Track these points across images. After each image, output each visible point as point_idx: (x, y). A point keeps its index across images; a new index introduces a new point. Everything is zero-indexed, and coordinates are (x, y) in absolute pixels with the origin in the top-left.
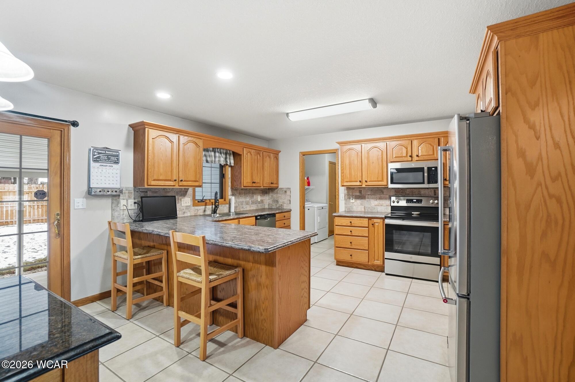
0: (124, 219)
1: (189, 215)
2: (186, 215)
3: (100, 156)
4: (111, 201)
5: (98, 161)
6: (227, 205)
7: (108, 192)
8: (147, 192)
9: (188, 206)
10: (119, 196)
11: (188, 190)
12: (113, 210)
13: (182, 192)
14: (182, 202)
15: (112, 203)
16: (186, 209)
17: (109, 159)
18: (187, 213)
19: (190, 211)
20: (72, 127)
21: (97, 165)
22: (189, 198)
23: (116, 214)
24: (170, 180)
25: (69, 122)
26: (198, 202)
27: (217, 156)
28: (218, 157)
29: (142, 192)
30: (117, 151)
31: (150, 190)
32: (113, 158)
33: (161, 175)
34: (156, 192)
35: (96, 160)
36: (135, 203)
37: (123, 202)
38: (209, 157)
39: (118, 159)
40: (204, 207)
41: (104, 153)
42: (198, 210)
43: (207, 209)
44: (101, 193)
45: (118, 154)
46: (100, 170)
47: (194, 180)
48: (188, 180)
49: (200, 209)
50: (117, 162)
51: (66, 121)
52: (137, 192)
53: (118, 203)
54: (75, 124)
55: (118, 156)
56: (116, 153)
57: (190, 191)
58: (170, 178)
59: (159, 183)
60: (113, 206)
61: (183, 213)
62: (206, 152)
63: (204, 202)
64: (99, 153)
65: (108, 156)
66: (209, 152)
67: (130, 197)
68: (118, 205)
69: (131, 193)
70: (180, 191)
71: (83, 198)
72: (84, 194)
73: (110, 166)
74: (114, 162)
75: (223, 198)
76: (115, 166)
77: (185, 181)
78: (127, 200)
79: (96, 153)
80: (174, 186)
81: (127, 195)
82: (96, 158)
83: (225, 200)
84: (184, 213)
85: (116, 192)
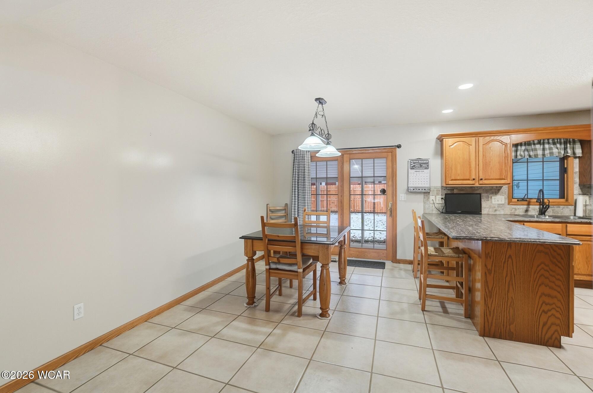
0: (433, 210)
1: (502, 213)
2: (498, 213)
3: (415, 165)
4: (423, 196)
5: (414, 168)
6: (570, 207)
7: (414, 189)
8: (453, 190)
9: (502, 204)
10: (429, 193)
11: (502, 188)
12: (424, 203)
13: (493, 191)
14: (493, 200)
15: (424, 198)
16: (498, 207)
17: (421, 166)
18: (499, 210)
19: (503, 210)
20: (397, 149)
21: (413, 171)
22: (503, 197)
23: (427, 206)
24: (469, 180)
25: (395, 146)
26: (518, 200)
27: (546, 148)
28: (548, 149)
29: (448, 190)
30: (427, 160)
31: (456, 188)
32: (424, 165)
33: (458, 176)
34: (463, 190)
35: (412, 168)
36: (442, 199)
37: (432, 197)
38: (532, 151)
39: (428, 166)
40: (525, 207)
41: (418, 163)
42: (516, 209)
43: (530, 209)
44: (414, 191)
45: (428, 161)
46: (415, 175)
47: (499, 178)
48: (490, 178)
49: (518, 209)
50: (427, 168)
51: (393, 146)
52: (445, 190)
53: (429, 198)
54: (399, 146)
55: (428, 163)
56: (426, 161)
57: (504, 189)
58: (468, 178)
59: (456, 182)
60: (424, 200)
61: (494, 211)
62: (527, 146)
63: (526, 201)
64: (414, 163)
65: (420, 164)
66: (531, 145)
67: (438, 194)
68: (428, 199)
69: (439, 191)
70: (491, 190)
71: (405, 194)
72: (405, 191)
73: (422, 171)
74: (425, 168)
75: (564, 198)
76: (426, 171)
77: (485, 179)
78: (435, 197)
79: (412, 163)
80: (474, 184)
81: (435, 192)
82: (412, 167)
83: (567, 200)
84: (496, 210)
85: (425, 190)
